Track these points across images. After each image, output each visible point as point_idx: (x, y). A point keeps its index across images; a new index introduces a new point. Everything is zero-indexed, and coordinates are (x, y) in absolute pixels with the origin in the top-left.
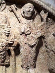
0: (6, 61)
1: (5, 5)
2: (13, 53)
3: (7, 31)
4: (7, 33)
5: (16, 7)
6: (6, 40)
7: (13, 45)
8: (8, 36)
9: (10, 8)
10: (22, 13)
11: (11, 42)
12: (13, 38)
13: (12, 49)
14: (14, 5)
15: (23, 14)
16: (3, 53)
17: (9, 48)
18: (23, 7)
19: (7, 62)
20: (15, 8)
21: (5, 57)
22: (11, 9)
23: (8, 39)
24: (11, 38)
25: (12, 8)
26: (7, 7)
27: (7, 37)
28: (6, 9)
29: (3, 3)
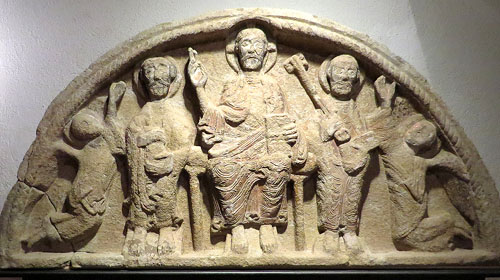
0: (281, 213)
1: (275, 54)
2: (299, 191)
3: (290, 132)
4: (290, 136)
5: (305, 62)
6: (287, 156)
7: (303, 170)
8: (292, 144)
9: (290, 63)
10: (324, 79)
11: (298, 161)
12: (306, 150)
13: (299, 179)
14: (302, 56)
15: (326, 85)
16: (278, 189)
17: (293, 176)
18: (325, 63)
19: (282, 217)
20: (304, 65)
21: (281, 200)
22: (291, 68)
23: (292, 154)
24: (301, 149)
25: (295, 64)
26: (280, 59)
27: (289, 147)
28: (277, 65)
29: (271, 51)
